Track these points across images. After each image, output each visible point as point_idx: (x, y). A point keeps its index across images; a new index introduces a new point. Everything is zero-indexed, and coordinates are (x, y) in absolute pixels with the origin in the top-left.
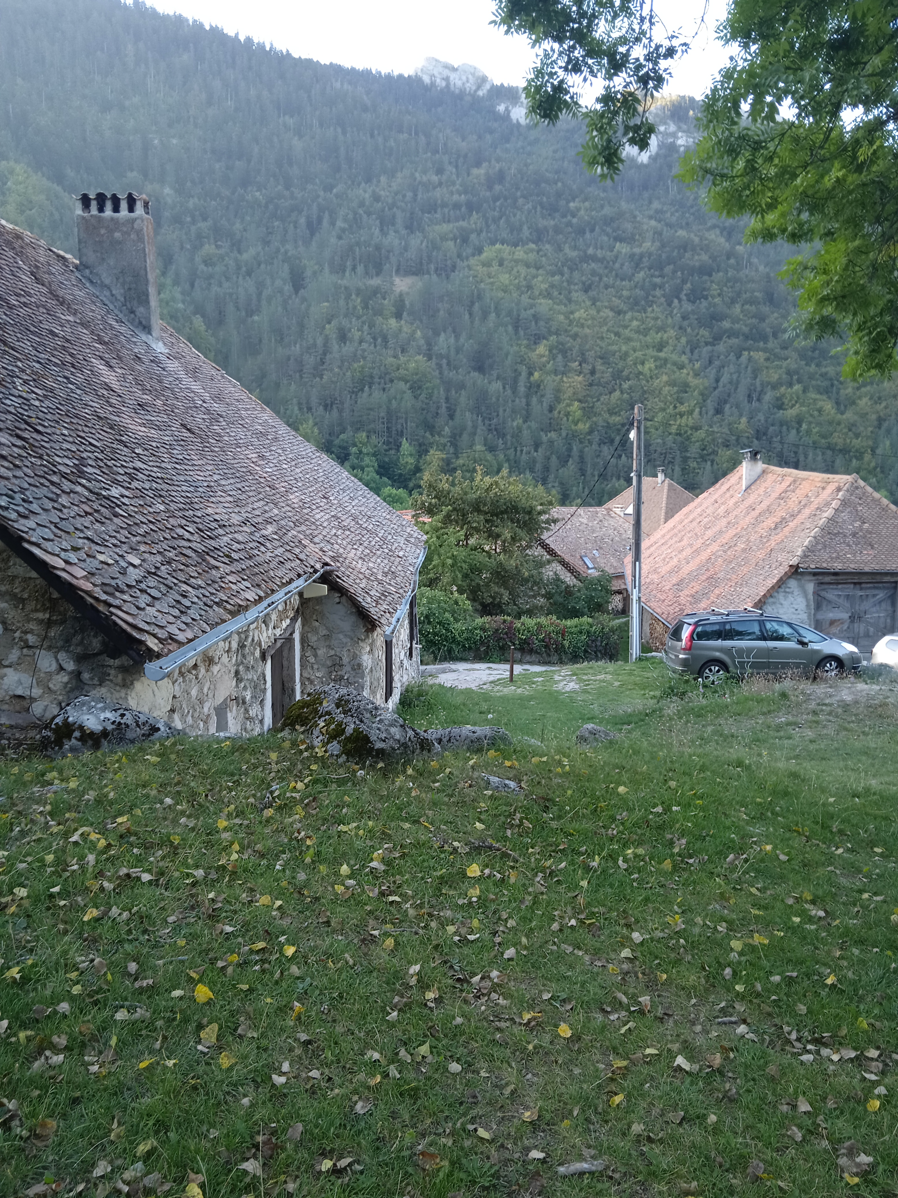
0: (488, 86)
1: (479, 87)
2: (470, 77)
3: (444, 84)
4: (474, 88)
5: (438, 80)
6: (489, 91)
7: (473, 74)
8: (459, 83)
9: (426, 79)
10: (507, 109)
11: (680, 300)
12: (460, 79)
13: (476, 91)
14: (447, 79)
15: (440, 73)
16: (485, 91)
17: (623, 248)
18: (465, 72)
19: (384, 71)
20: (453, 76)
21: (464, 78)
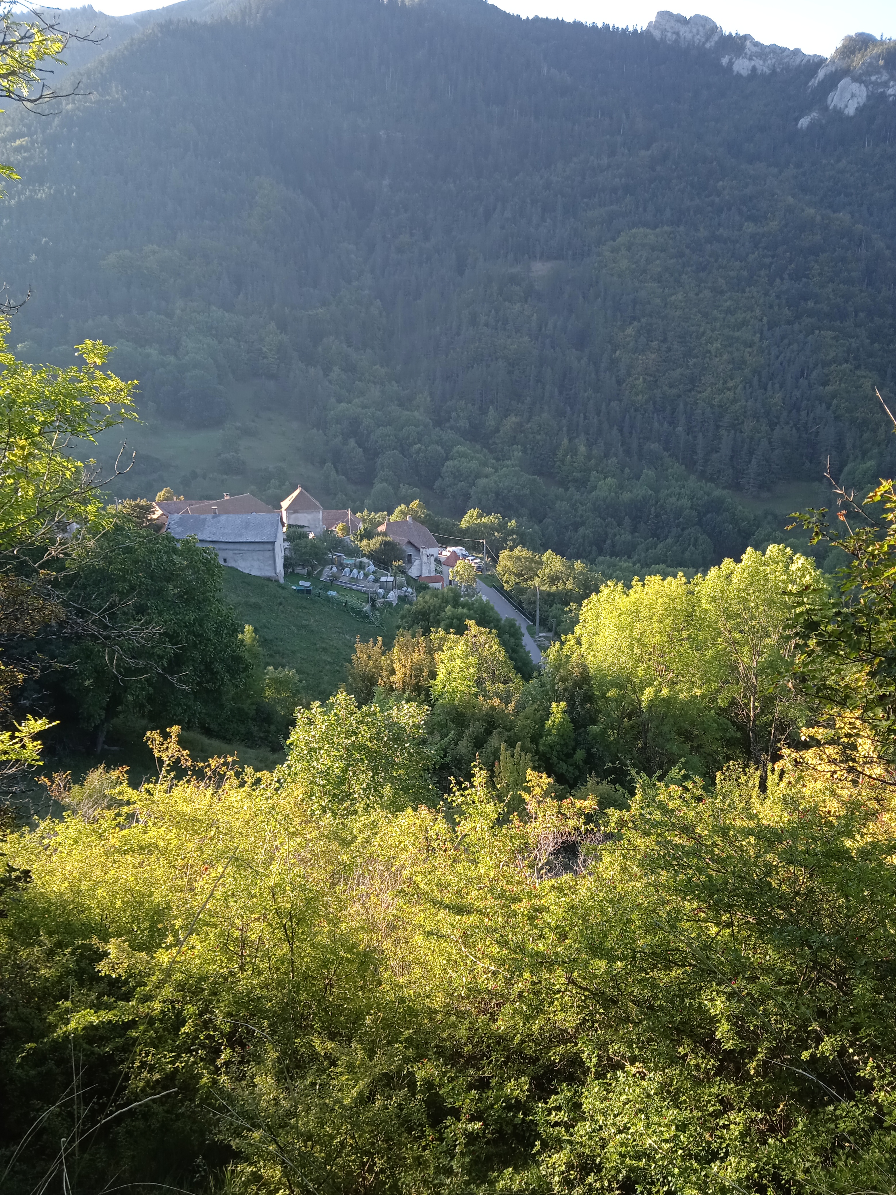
0: (716, 38)
1: (708, 38)
2: (701, 29)
3: (674, 36)
4: (703, 40)
5: (669, 35)
6: (716, 43)
7: (704, 26)
8: (689, 36)
9: (657, 34)
10: (730, 60)
11: (782, 279)
12: (691, 32)
13: (704, 43)
14: (677, 34)
15: (672, 28)
16: (713, 43)
17: (750, 228)
18: (696, 24)
19: (621, 26)
20: (683, 30)
21: (695, 31)
